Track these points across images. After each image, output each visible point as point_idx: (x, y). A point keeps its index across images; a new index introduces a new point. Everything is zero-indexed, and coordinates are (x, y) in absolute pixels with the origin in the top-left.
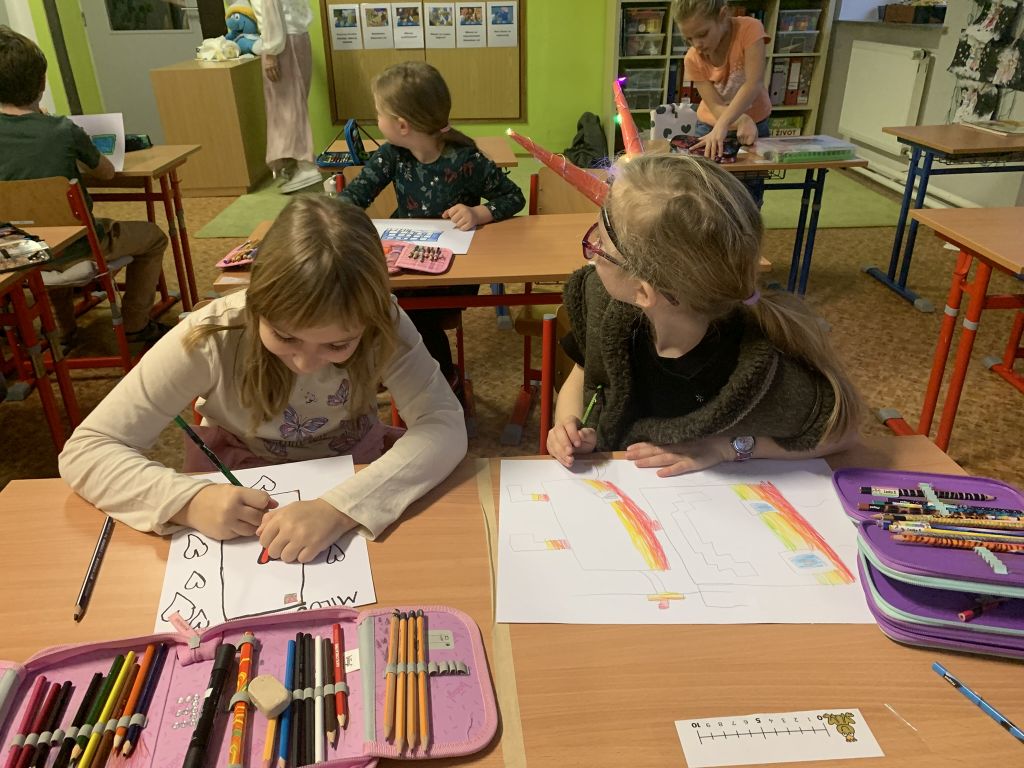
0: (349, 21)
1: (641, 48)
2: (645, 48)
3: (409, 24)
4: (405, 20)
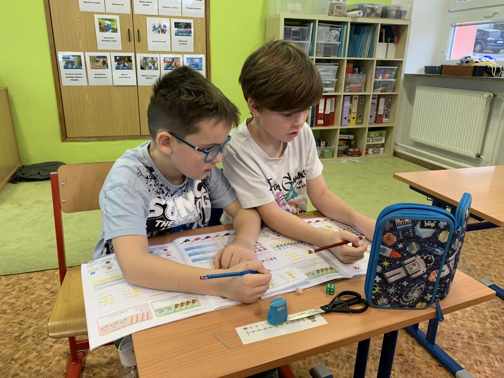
0: (76, 64)
3: (125, 68)
4: (122, 65)
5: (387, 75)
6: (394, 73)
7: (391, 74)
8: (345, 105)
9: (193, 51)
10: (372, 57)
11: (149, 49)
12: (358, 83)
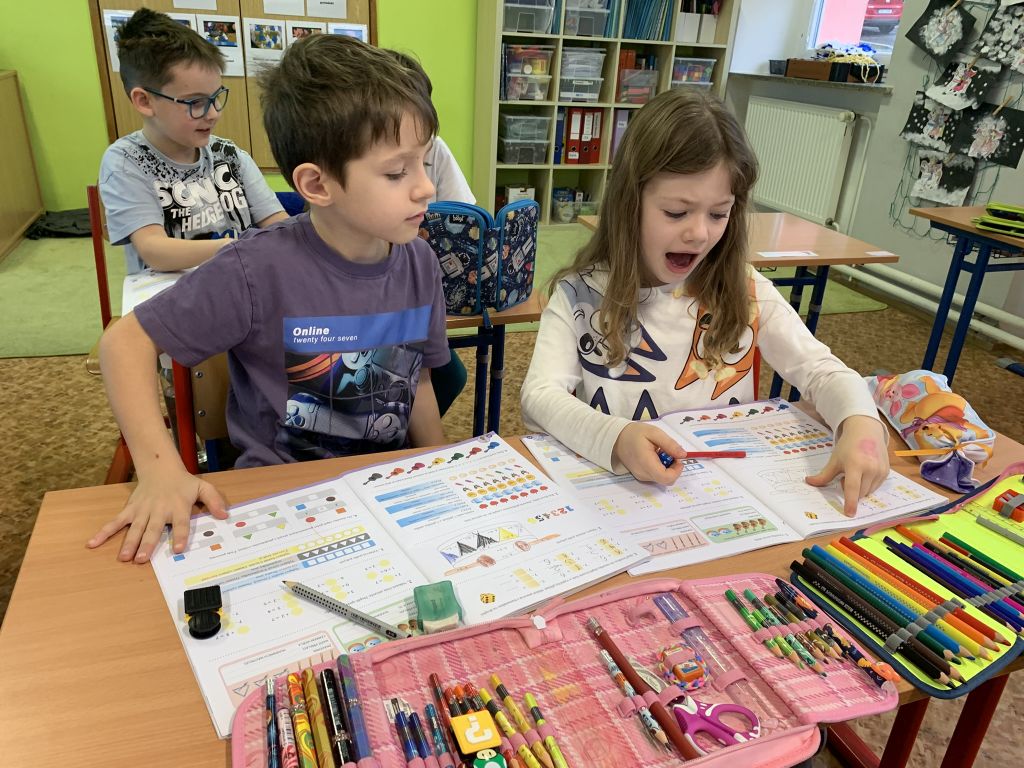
1: (524, 92)
2: (528, 91)
3: (223, 43)
4: (217, 38)
5: (696, 74)
6: (709, 71)
7: (704, 71)
8: (618, 126)
9: (345, 17)
10: (669, 40)
11: (266, 11)
12: (642, 87)
